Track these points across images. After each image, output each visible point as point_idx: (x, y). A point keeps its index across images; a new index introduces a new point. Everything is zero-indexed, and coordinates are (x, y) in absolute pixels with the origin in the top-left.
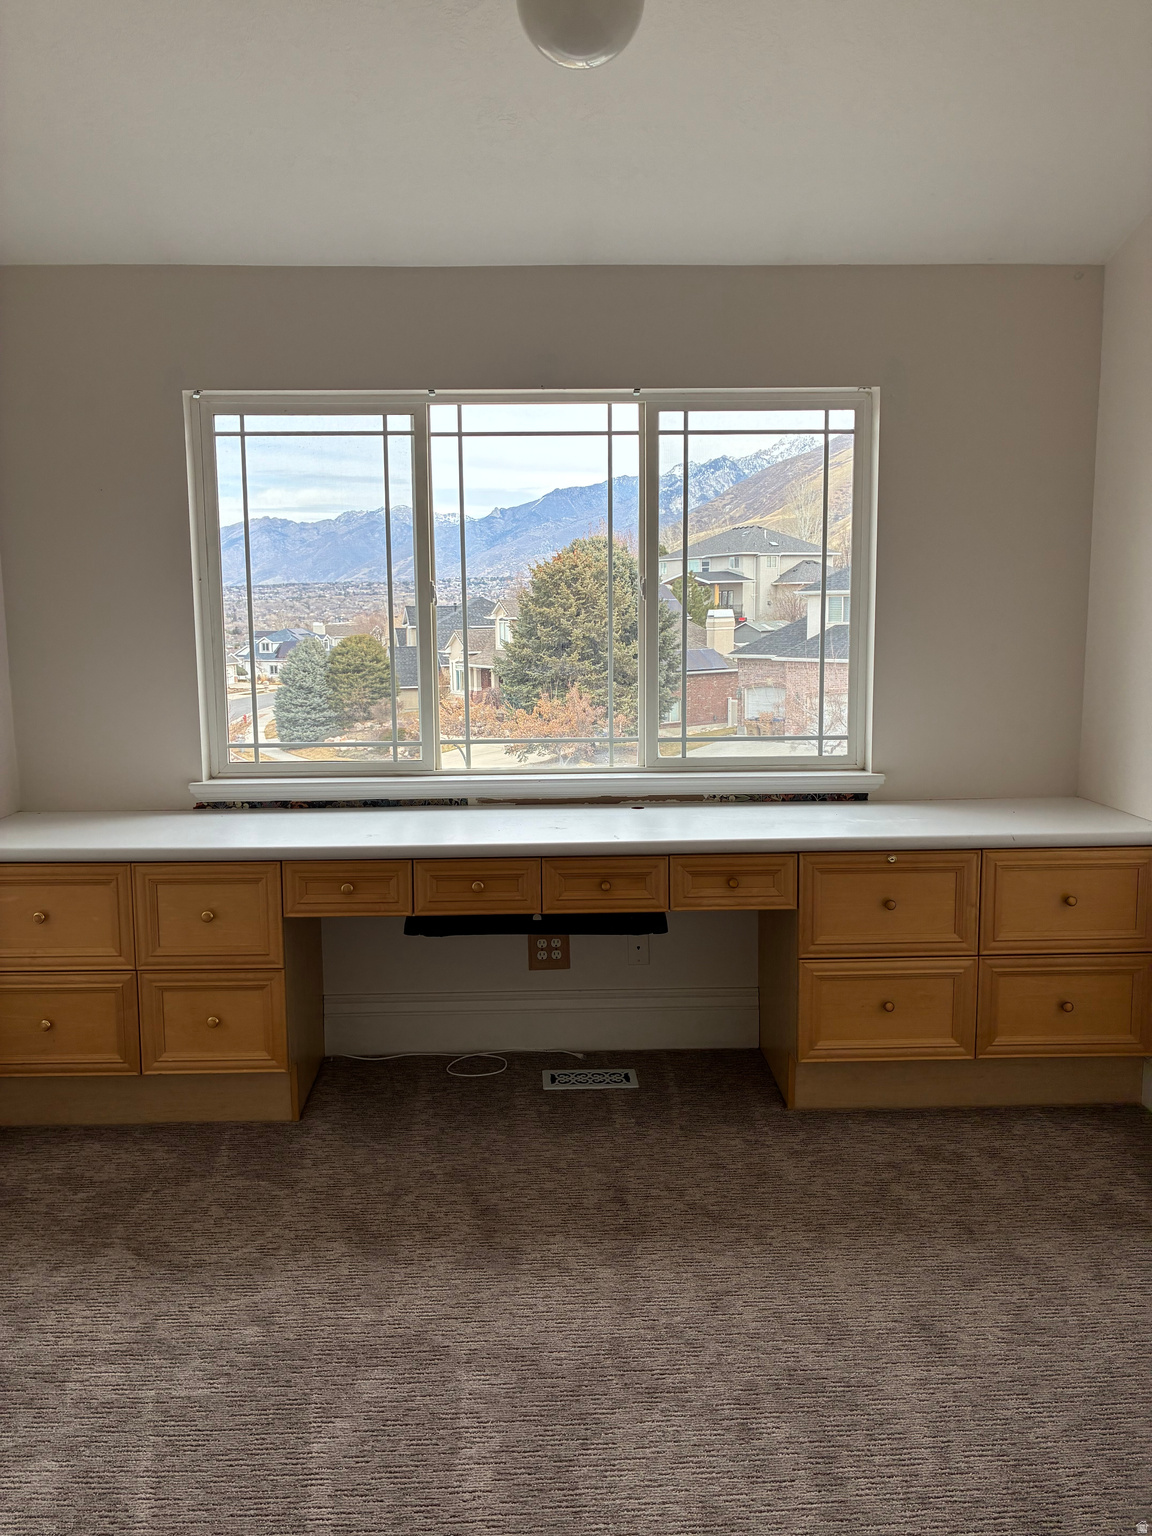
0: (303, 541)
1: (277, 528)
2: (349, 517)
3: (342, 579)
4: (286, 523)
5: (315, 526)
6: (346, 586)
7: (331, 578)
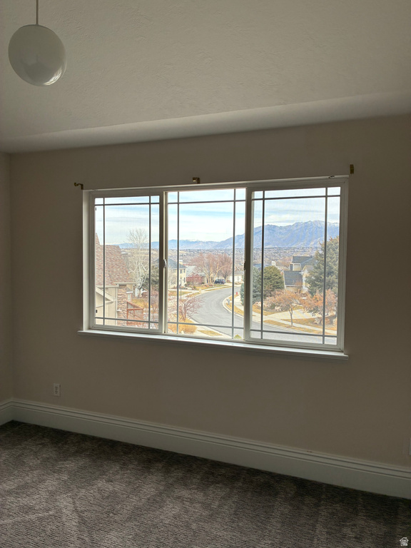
0: (280, 233)
1: (273, 228)
2: (297, 224)
3: (294, 246)
4: (275, 226)
5: (285, 228)
6: (294, 248)
7: (289, 245)
